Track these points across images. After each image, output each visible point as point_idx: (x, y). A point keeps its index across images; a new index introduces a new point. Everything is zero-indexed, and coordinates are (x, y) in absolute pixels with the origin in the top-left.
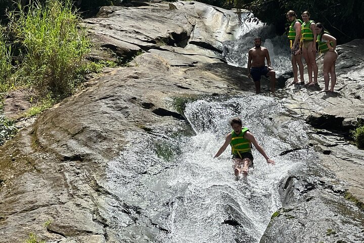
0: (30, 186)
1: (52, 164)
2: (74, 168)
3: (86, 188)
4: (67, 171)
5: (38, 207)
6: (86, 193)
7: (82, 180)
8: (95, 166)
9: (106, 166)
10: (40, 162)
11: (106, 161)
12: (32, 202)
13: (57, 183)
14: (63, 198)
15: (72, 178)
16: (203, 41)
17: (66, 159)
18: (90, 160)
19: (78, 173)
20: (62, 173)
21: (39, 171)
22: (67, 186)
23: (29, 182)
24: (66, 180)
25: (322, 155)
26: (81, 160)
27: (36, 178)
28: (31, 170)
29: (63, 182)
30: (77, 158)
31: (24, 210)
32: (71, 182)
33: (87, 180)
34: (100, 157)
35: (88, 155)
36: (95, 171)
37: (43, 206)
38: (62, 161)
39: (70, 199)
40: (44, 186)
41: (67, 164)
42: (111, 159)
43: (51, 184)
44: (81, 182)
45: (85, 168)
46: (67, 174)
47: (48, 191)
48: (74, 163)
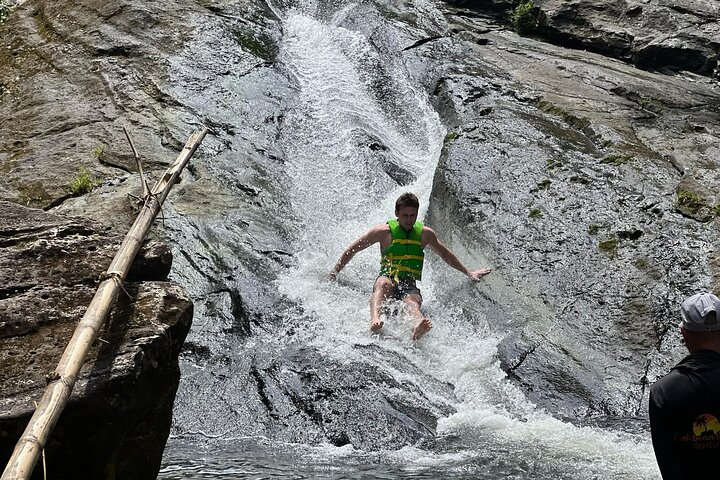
0: (50, 93)
1: (80, 61)
2: (116, 66)
3: (141, 96)
4: (106, 71)
5: (74, 125)
6: (143, 104)
7: (132, 84)
8: (151, 64)
9: (167, 64)
10: (60, 57)
11: (164, 55)
12: (61, 118)
13: (92, 88)
14: (110, 111)
15: (116, 82)
17: (102, 53)
18: (140, 55)
19: (124, 75)
20: (99, 74)
21: (59, 70)
22: (110, 94)
23: (48, 86)
24: (106, 84)
25: (476, 45)
26: (126, 55)
27: (57, 82)
28: (47, 70)
29: (103, 88)
30: (119, 51)
31: (52, 131)
32: (115, 88)
33: (142, 84)
34: (154, 50)
35: (135, 46)
36: (151, 71)
37: (81, 124)
38: (96, 56)
39: (120, 113)
40: (73, 93)
41: (104, 60)
42: (172, 53)
43: (83, 91)
44: (131, 88)
45: (134, 67)
46: (106, 76)
47: (80, 101)
48: (115, 59)
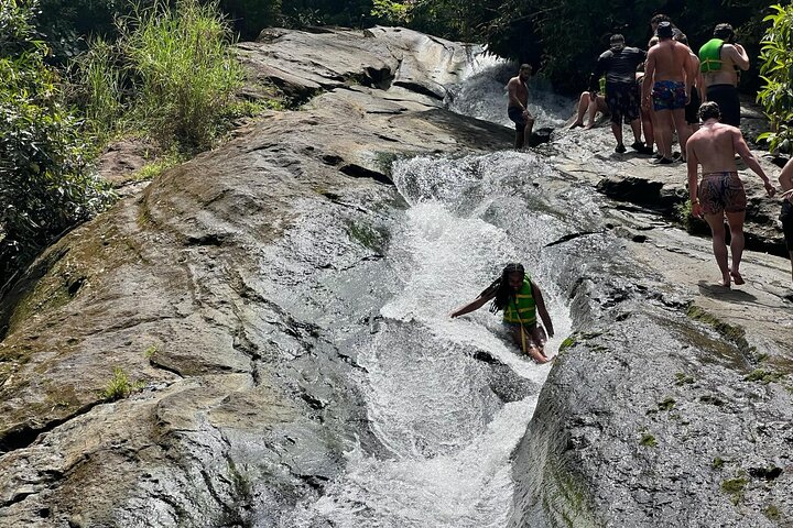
0: (129, 286)
1: (170, 251)
2: (206, 257)
3: (224, 291)
4: (193, 262)
7: (218, 277)
8: (241, 254)
9: (260, 254)
10: (149, 247)
11: (260, 245)
13: (175, 281)
15: (202, 274)
16: (414, 81)
17: (193, 242)
18: (233, 244)
19: (212, 266)
20: (185, 265)
21: (146, 261)
22: (192, 287)
23: (129, 279)
24: (190, 276)
25: (632, 242)
26: (219, 244)
27: (140, 274)
28: (134, 261)
29: (186, 281)
30: (211, 240)
32: (199, 281)
33: (227, 277)
34: (250, 239)
35: (229, 235)
36: (241, 262)
38: (187, 245)
40: (154, 286)
41: (194, 250)
42: (269, 242)
43: (165, 284)
44: (216, 281)
45: (225, 257)
46: (193, 267)
48: (206, 249)
